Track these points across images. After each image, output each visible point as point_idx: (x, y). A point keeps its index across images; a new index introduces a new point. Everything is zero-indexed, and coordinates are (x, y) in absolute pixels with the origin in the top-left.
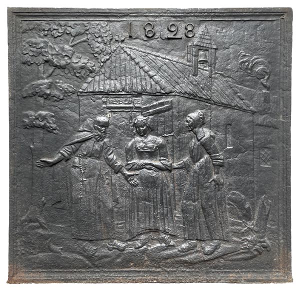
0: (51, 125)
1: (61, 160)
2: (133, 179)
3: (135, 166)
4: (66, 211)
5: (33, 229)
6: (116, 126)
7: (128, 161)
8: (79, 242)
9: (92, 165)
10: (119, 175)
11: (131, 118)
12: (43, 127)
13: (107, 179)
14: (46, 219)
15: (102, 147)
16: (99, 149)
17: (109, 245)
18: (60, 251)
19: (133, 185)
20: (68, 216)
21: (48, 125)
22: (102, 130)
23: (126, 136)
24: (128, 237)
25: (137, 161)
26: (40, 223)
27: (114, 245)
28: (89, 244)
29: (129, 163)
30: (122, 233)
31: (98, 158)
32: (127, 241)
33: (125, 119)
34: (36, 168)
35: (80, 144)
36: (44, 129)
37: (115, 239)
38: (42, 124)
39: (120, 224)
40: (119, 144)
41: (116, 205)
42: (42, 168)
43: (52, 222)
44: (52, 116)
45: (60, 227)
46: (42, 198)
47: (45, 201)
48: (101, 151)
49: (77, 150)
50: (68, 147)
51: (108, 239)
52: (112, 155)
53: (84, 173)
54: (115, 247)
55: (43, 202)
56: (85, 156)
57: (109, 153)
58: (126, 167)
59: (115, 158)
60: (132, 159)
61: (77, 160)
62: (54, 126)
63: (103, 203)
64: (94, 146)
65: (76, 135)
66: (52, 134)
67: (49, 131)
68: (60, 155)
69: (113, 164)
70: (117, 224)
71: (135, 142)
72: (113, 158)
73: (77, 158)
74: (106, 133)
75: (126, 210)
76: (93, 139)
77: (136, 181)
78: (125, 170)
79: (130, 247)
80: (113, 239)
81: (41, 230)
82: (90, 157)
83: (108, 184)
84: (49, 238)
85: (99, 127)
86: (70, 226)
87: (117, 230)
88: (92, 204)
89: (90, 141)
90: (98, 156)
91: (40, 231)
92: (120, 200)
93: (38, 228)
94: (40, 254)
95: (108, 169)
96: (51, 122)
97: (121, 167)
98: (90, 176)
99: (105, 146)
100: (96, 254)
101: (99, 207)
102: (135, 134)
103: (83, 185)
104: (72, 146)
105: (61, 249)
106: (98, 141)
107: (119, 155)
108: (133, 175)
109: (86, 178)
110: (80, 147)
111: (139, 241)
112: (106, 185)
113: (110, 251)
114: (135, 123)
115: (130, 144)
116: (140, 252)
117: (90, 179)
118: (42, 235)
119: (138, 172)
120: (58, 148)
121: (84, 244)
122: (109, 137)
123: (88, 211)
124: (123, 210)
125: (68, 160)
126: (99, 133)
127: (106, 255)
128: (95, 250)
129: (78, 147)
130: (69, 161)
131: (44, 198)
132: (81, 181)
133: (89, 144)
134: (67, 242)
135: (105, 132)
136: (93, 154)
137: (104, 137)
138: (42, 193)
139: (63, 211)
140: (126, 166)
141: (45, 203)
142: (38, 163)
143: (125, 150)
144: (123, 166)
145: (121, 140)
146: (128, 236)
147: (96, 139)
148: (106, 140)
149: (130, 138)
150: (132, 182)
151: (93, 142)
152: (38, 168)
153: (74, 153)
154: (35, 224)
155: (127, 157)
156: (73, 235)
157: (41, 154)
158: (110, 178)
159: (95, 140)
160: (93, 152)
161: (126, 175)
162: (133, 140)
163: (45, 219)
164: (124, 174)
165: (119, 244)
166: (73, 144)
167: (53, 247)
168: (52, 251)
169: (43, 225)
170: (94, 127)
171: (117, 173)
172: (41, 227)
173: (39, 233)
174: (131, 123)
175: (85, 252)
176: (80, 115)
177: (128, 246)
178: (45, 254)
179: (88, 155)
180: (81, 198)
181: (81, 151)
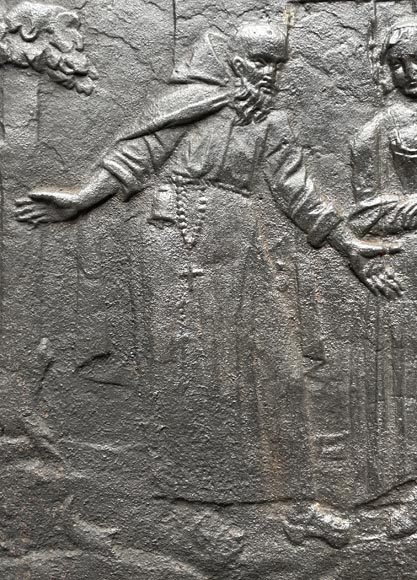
0: (70, 58)
1: (110, 197)
2: (381, 270)
3: (389, 219)
4: (130, 393)
5: (8, 460)
6: (313, 60)
7: (358, 197)
8: (181, 510)
9: (222, 212)
10: (327, 252)
11: (373, 28)
12: (39, 67)
13: (280, 268)
14: (55, 422)
15: (262, 144)
16: (249, 152)
17: (292, 522)
18: (108, 542)
19: (382, 291)
20: (136, 411)
21: (56, 55)
22: (261, 77)
23: (352, 99)
24: (363, 492)
25: (396, 198)
26: (31, 437)
27: (310, 523)
28: (216, 516)
29: (364, 204)
30: (337, 478)
31: (244, 188)
32: (357, 507)
33: (348, 32)
34: (13, 224)
35: (177, 133)
36: (41, 72)
37: (312, 500)
38: (34, 51)
39: (331, 443)
40: (324, 131)
41: (316, 368)
42: (36, 226)
43: (76, 434)
44: (73, 23)
45: (105, 452)
46: (38, 343)
47: (50, 354)
48: (260, 158)
49: (169, 155)
50: (134, 143)
51: (286, 500)
52: (299, 176)
53: (194, 244)
54: (311, 529)
55: (42, 357)
56: (197, 179)
57: (288, 168)
58: (356, 222)
59: (310, 186)
60: (378, 189)
61: (166, 195)
62: (79, 61)
63: (268, 362)
64: (230, 140)
65: (164, 99)
66: (73, 93)
67: (60, 83)
68: (103, 175)
69: (303, 209)
70: (321, 443)
71: (388, 125)
72: (302, 190)
73: (167, 187)
74: (278, 91)
75: (353, 391)
76: (226, 112)
77: (390, 277)
78: (348, 232)
79: (371, 532)
80: (305, 498)
81: (37, 463)
82: (214, 181)
83: (284, 289)
84: (66, 495)
85: (252, 65)
86: (144, 450)
87: (319, 464)
88: (225, 365)
89: (217, 121)
90: (245, 178)
91: (33, 466)
92: (331, 351)
93: (26, 455)
94: (34, 556)
95: (285, 232)
96: (69, 44)
97: (333, 222)
98: (218, 258)
99: (273, 142)
100: (243, 558)
101: (251, 378)
102: (386, 93)
103: (191, 291)
104: (150, 140)
105: (113, 536)
106: (247, 122)
107: (325, 176)
108: (381, 254)
109: (205, 263)
110: (177, 143)
111: (404, 509)
112: (276, 294)
113: (296, 544)
114: (390, 47)
115: (367, 130)
116: (407, 551)
117: (218, 267)
118: (41, 483)
119: (397, 243)
120: (97, 149)
121: (198, 518)
122: (287, 106)
123: (213, 392)
124: (345, 387)
125: (132, 195)
126: (250, 87)
127: (279, 562)
128: (238, 540)
129: (169, 144)
130: (138, 201)
131: (45, 340)
132: (184, 276)
133: (214, 131)
134: (135, 509)
135: (271, 86)
136: (228, 172)
137: (270, 103)
138: (39, 321)
139: (118, 390)
140: (354, 216)
141: (50, 363)
142: (19, 205)
143: (347, 158)
144: (341, 220)
145: (332, 116)
146: (364, 488)
147: (239, 112)
148: (275, 117)
149: (369, 109)
150: (378, 281)
151: (228, 124)
152: (22, 228)
153: (155, 167)
154: (15, 441)
155: (354, 183)
156: (155, 482)
157: (33, 174)
158: (291, 265)
159: (233, 115)
160: (227, 164)
161: (354, 254)
162: (380, 117)
163: (52, 421)
164: (344, 251)
165: (327, 519)
166: (151, 132)
167: (85, 527)
168: (76, 542)
169: (46, 444)
170: (232, 66)
171: (317, 247)
172: (38, 451)
173: (31, 476)
174: (372, 48)
175: (202, 548)
176: (175, 19)
177: (362, 527)
178: (55, 554)
179: (211, 176)
180: (186, 340)
181: (184, 160)
